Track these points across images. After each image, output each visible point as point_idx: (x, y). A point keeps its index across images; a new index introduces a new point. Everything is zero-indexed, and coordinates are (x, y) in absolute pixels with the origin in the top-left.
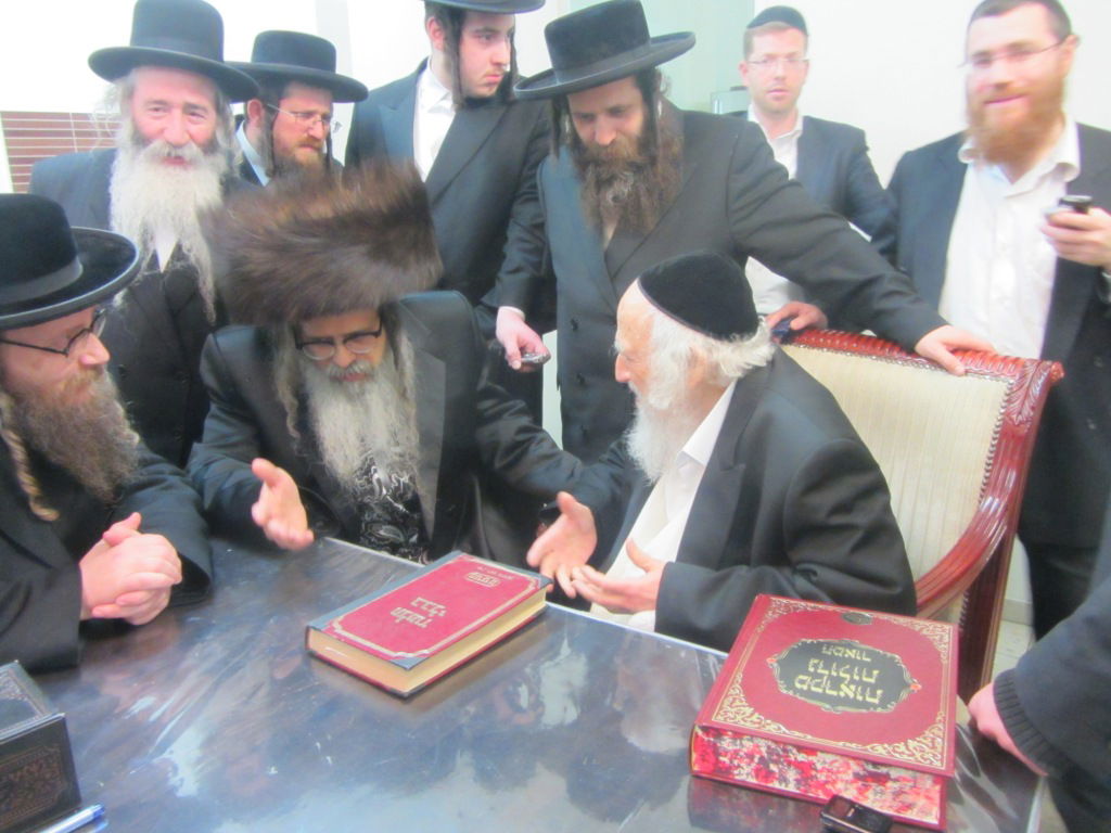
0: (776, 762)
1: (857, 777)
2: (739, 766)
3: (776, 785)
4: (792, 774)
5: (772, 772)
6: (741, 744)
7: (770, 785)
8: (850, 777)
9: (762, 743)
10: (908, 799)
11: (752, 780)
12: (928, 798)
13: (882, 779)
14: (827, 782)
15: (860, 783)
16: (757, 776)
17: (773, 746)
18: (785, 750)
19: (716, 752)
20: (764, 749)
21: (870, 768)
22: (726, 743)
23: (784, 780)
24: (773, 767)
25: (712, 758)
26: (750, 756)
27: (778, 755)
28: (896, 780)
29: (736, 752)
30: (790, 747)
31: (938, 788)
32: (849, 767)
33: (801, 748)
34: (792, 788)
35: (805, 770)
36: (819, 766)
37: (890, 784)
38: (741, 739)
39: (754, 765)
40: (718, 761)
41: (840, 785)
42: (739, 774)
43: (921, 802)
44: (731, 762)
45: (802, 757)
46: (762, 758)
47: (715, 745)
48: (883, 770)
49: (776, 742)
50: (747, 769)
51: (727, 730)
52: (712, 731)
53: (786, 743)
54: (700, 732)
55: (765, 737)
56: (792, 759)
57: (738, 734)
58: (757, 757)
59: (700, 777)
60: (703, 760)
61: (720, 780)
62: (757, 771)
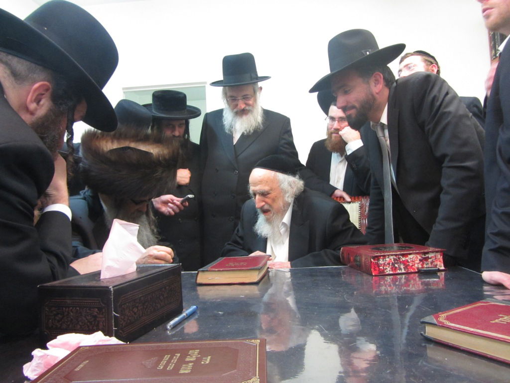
0: (397, 263)
1: (420, 260)
2: (386, 269)
3: (399, 272)
4: (402, 266)
5: (396, 267)
6: (386, 261)
7: (397, 272)
8: (418, 261)
9: (392, 257)
10: (435, 263)
11: (391, 272)
12: (440, 261)
13: (427, 259)
14: (412, 265)
15: (421, 263)
16: (392, 271)
17: (395, 257)
18: (399, 258)
19: (378, 265)
20: (392, 260)
21: (423, 256)
22: (381, 262)
23: (400, 269)
24: (396, 265)
25: (377, 269)
26: (389, 264)
27: (397, 261)
28: (431, 258)
29: (384, 264)
30: (400, 256)
31: (442, 257)
32: (417, 258)
33: (403, 255)
34: (403, 271)
35: (405, 263)
36: (409, 261)
37: (430, 260)
38: (385, 258)
39: (390, 267)
40: (379, 269)
41: (416, 265)
42: (387, 271)
43: (439, 263)
44: (383, 268)
45: (404, 259)
46: (392, 263)
47: (377, 263)
48: (427, 255)
49: (396, 255)
50: (389, 269)
51: (381, 256)
52: (376, 258)
53: (399, 255)
54: (372, 260)
55: (392, 255)
56: (401, 260)
57: (384, 256)
58: (391, 263)
59: (375, 276)
60: (375, 270)
61: (382, 274)
62: (392, 268)
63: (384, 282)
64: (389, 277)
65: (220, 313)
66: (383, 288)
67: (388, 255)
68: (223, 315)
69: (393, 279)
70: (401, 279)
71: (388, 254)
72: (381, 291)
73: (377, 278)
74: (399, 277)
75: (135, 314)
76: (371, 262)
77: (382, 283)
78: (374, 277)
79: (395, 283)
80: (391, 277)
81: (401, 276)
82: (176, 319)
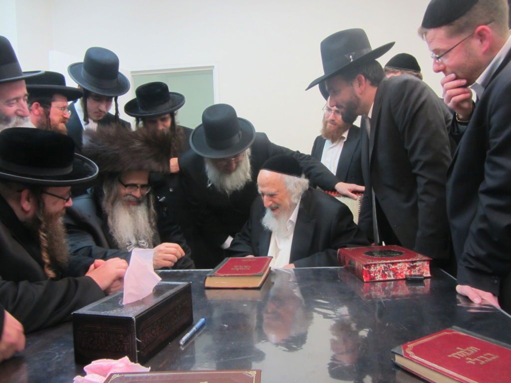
0: (386, 271)
1: (408, 268)
2: (377, 276)
3: (388, 278)
4: (391, 274)
5: (386, 275)
6: (377, 268)
7: (386, 279)
8: (407, 269)
9: (382, 266)
10: (422, 271)
11: (381, 279)
12: (426, 269)
13: (414, 267)
14: (401, 273)
15: (409, 270)
16: (382, 277)
17: (385, 266)
19: (370, 273)
20: (383, 268)
21: (412, 265)
22: (372, 269)
23: (390, 276)
24: (386, 273)
25: (368, 275)
26: (379, 271)
27: (387, 268)
28: (418, 266)
29: (375, 271)
30: (390, 265)
31: (428, 265)
32: (406, 266)
33: (393, 264)
34: (392, 278)
35: (394, 271)
36: (398, 268)
37: (417, 268)
39: (381, 274)
40: (370, 276)
41: (404, 273)
42: (377, 278)
43: (425, 271)
44: (374, 275)
45: (393, 267)
46: (383, 271)
47: (369, 271)
48: (415, 264)
49: (386, 264)
50: (379, 276)
51: (371, 264)
52: (368, 266)
53: (389, 263)
54: (364, 268)
55: (383, 264)
56: (391, 268)
57: (375, 265)
58: (381, 271)
59: (367, 282)
60: (366, 277)
61: (373, 281)
62: (382, 275)
63: (374, 288)
64: (379, 283)
65: (225, 325)
66: (373, 293)
67: (379, 264)
68: (228, 329)
69: (383, 284)
70: (390, 285)
71: (379, 262)
72: (371, 295)
73: (368, 285)
74: (388, 283)
75: (153, 335)
76: (363, 269)
77: (372, 288)
78: (365, 284)
79: (384, 288)
80: (381, 283)
81: (390, 282)
82: (188, 335)
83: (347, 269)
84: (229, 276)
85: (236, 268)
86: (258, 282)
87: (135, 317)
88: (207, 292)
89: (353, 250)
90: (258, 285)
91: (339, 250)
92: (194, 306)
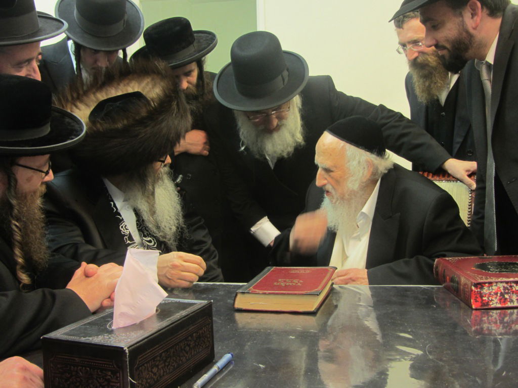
0: (507, 293)
2: (492, 300)
3: (509, 305)
4: (515, 297)
5: (506, 299)
6: (492, 289)
7: (507, 305)
9: (501, 285)
11: (499, 305)
16: (500, 303)
17: (505, 285)
18: (511, 286)
19: (481, 296)
20: (502, 289)
22: (486, 290)
23: (512, 301)
24: (506, 296)
25: (480, 299)
26: (496, 294)
27: (508, 290)
29: (490, 293)
30: (513, 284)
34: (516, 304)
38: (492, 286)
39: (498, 297)
40: (483, 300)
42: (493, 304)
44: (488, 299)
46: (501, 293)
47: (480, 292)
49: (507, 283)
50: (496, 301)
51: (485, 283)
52: (479, 286)
53: (511, 282)
54: (473, 288)
55: (501, 282)
56: (514, 290)
57: (490, 283)
58: (499, 293)
59: (476, 309)
60: (476, 301)
61: (486, 308)
62: (500, 300)
63: (488, 318)
64: (495, 311)
65: (261, 366)
66: (485, 326)
67: (497, 282)
68: (265, 371)
69: (500, 314)
70: (512, 314)
71: (497, 280)
72: (482, 329)
73: (478, 313)
74: (509, 311)
75: (155, 374)
76: (472, 290)
77: (485, 319)
78: (474, 312)
79: (503, 319)
80: (499, 311)
81: (512, 311)
82: (205, 377)
83: (448, 288)
84: (270, 294)
85: (282, 282)
86: (313, 304)
87: (128, 348)
88: (238, 316)
89: (459, 261)
90: (313, 309)
91: (436, 260)
92: (216, 336)
